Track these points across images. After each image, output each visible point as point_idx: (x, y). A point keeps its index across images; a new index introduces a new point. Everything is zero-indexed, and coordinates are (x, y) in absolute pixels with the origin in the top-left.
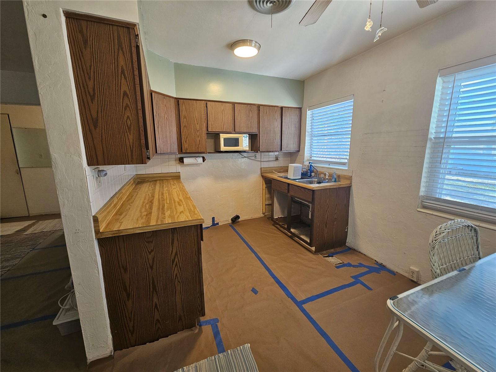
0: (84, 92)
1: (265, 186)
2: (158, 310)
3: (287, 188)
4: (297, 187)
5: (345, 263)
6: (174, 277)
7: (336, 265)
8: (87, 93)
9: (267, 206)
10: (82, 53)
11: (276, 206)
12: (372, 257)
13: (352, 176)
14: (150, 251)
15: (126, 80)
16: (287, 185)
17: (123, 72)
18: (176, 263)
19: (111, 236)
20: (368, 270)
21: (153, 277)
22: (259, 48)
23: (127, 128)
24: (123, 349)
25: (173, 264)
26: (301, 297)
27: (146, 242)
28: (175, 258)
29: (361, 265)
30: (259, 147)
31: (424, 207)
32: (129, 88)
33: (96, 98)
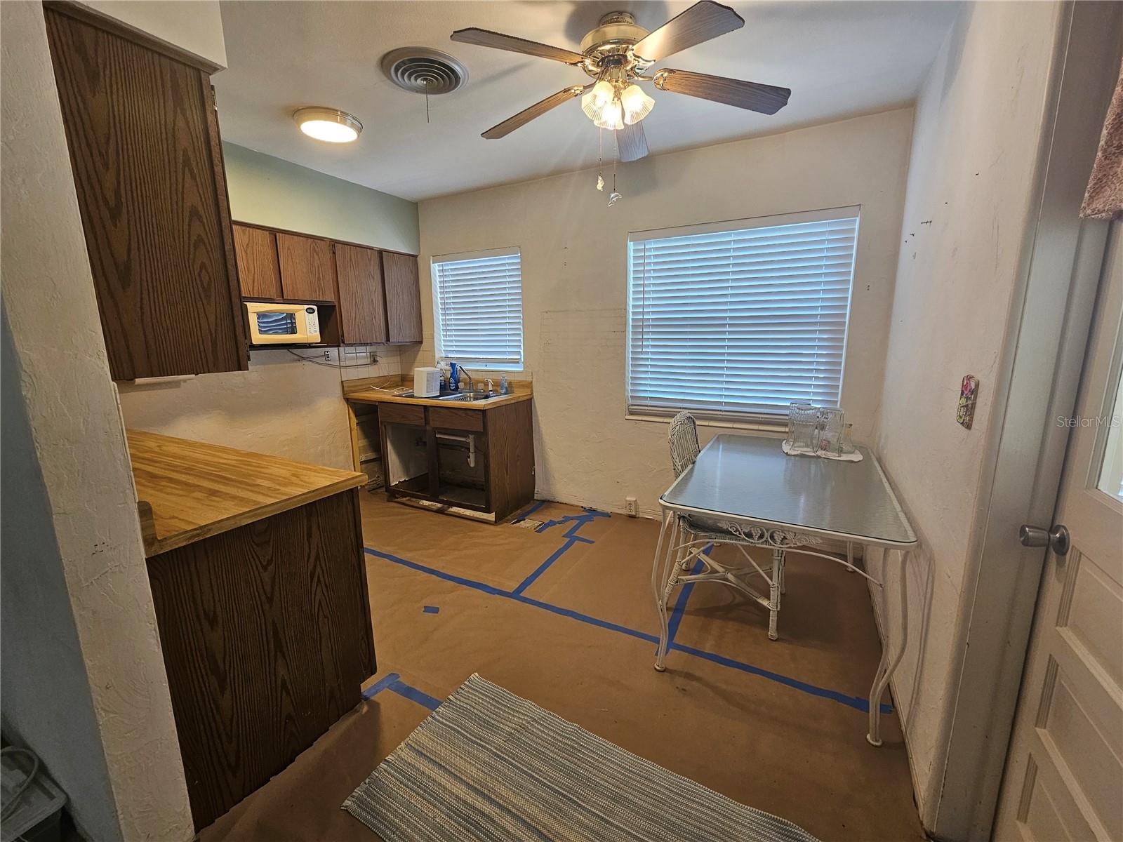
0: (92, 196)
1: (354, 420)
2: (288, 693)
3: (423, 416)
4: (446, 410)
5: (546, 522)
6: (316, 610)
7: (535, 529)
8: (101, 203)
9: (364, 466)
10: (84, 100)
11: (393, 459)
12: (576, 503)
13: (532, 382)
14: (265, 563)
15: (196, 182)
16: (423, 410)
17: (187, 162)
18: (319, 577)
19: (185, 544)
20: (578, 521)
21: (273, 621)
22: (359, 130)
23: (201, 289)
24: (216, 818)
25: (311, 582)
26: (511, 586)
27: (256, 545)
28: (315, 567)
29: (567, 519)
30: (343, 336)
31: (631, 413)
32: (203, 200)
33: (125, 216)
